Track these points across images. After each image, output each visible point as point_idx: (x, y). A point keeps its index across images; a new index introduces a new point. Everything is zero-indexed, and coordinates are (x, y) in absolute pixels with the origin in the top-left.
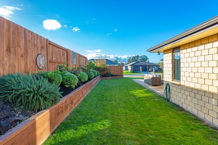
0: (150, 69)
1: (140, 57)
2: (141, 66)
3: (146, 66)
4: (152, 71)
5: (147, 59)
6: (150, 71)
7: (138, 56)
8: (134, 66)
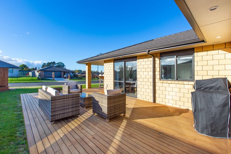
0: (65, 76)
1: (57, 64)
2: (54, 71)
3: (61, 72)
4: (67, 77)
5: (64, 66)
6: (65, 78)
7: (54, 63)
8: (45, 71)
